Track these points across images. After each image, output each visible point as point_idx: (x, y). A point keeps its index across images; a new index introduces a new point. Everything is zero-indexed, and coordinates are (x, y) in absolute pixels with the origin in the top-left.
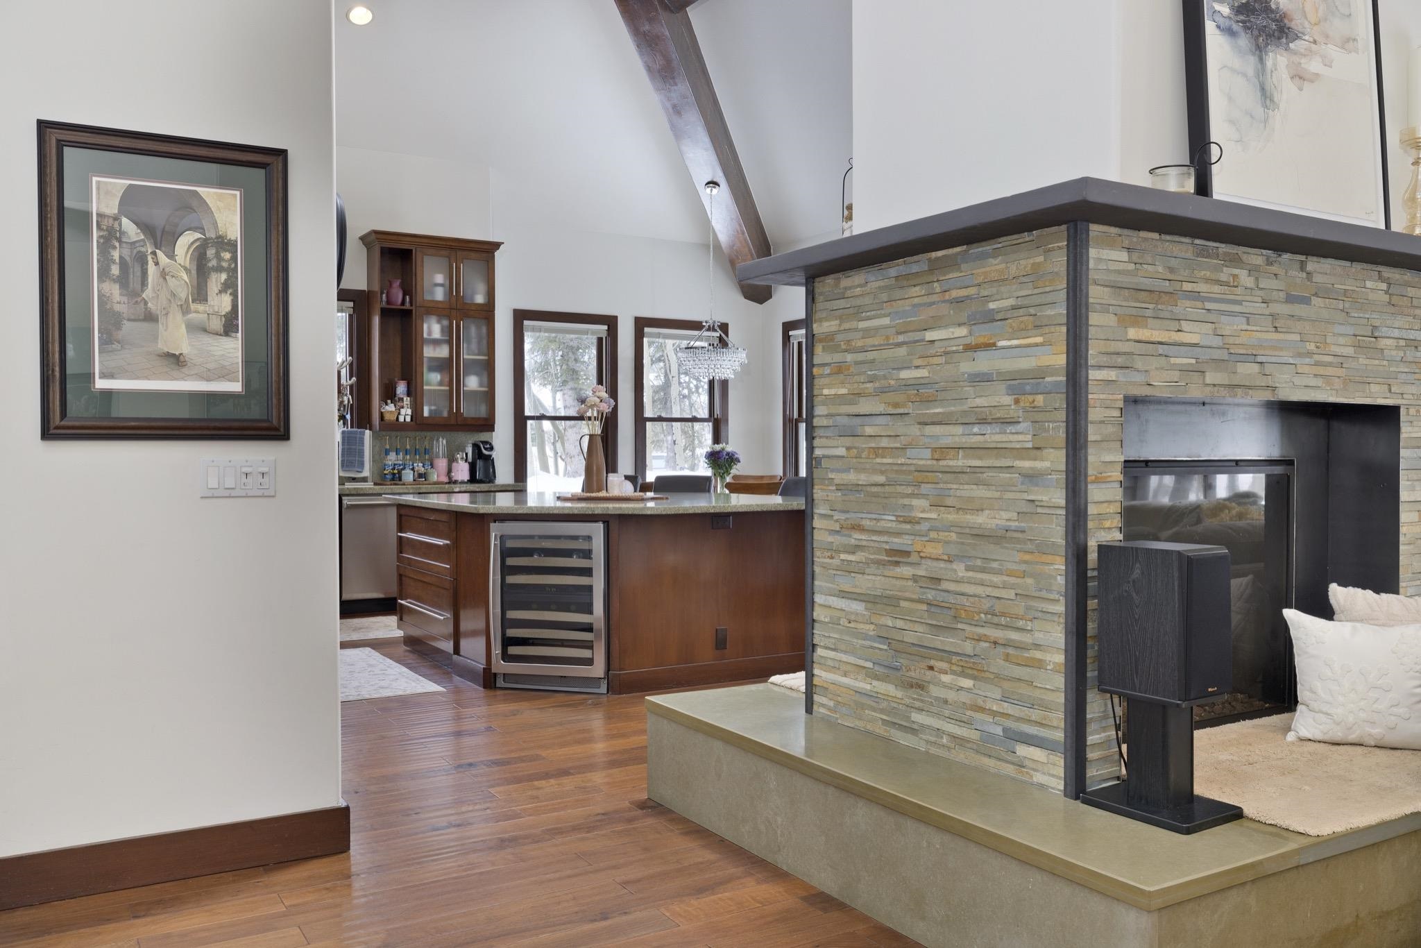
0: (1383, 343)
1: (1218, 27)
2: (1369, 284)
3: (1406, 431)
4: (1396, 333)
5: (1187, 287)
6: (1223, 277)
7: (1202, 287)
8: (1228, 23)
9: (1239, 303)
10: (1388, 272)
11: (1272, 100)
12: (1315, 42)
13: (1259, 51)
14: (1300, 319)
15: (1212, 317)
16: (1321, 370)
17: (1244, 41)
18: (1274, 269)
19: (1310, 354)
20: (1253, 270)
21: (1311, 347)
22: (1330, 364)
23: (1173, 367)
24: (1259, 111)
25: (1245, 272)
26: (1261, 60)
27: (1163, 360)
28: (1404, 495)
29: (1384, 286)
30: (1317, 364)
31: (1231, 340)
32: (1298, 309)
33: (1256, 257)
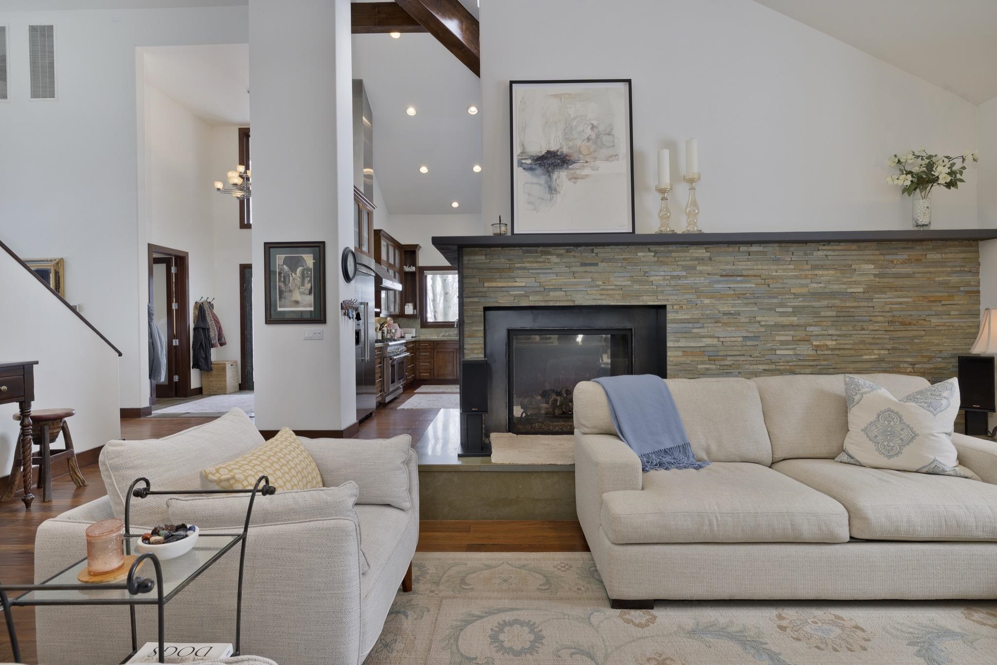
0: (652, 279)
1: (524, 169)
2: (639, 254)
3: (670, 316)
4: (662, 273)
5: (517, 265)
6: (540, 260)
7: (527, 265)
8: (529, 166)
9: (551, 269)
10: (653, 248)
11: (555, 190)
12: (587, 162)
13: (549, 173)
14: (591, 272)
15: (534, 276)
16: (604, 292)
17: (539, 171)
18: (572, 254)
19: (599, 286)
20: (559, 255)
21: (600, 283)
22: (613, 290)
23: (511, 295)
24: (548, 196)
25: (555, 257)
26: (550, 176)
27: (505, 293)
28: (669, 344)
29: (653, 254)
30: (602, 290)
31: (545, 284)
32: (588, 268)
33: (561, 251)
